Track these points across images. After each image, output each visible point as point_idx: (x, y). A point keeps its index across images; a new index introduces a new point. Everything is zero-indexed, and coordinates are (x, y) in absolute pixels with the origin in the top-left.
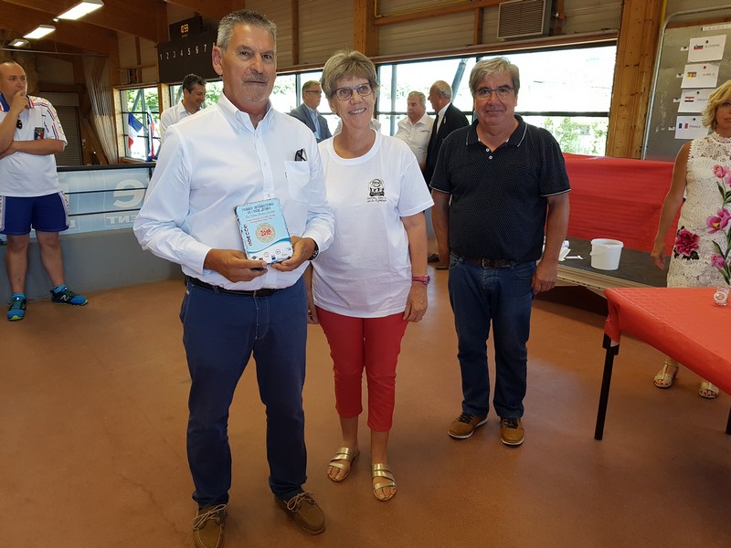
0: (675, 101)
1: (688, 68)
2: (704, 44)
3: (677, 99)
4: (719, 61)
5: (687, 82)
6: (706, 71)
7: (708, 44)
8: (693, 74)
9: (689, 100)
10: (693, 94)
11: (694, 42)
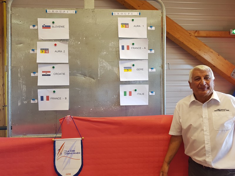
0: (32, 75)
1: (40, 45)
2: (51, 25)
3: (34, 73)
4: (67, 40)
5: (41, 58)
6: (57, 48)
7: (54, 25)
8: (46, 50)
9: (46, 74)
10: (48, 68)
11: (42, 21)
